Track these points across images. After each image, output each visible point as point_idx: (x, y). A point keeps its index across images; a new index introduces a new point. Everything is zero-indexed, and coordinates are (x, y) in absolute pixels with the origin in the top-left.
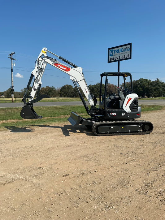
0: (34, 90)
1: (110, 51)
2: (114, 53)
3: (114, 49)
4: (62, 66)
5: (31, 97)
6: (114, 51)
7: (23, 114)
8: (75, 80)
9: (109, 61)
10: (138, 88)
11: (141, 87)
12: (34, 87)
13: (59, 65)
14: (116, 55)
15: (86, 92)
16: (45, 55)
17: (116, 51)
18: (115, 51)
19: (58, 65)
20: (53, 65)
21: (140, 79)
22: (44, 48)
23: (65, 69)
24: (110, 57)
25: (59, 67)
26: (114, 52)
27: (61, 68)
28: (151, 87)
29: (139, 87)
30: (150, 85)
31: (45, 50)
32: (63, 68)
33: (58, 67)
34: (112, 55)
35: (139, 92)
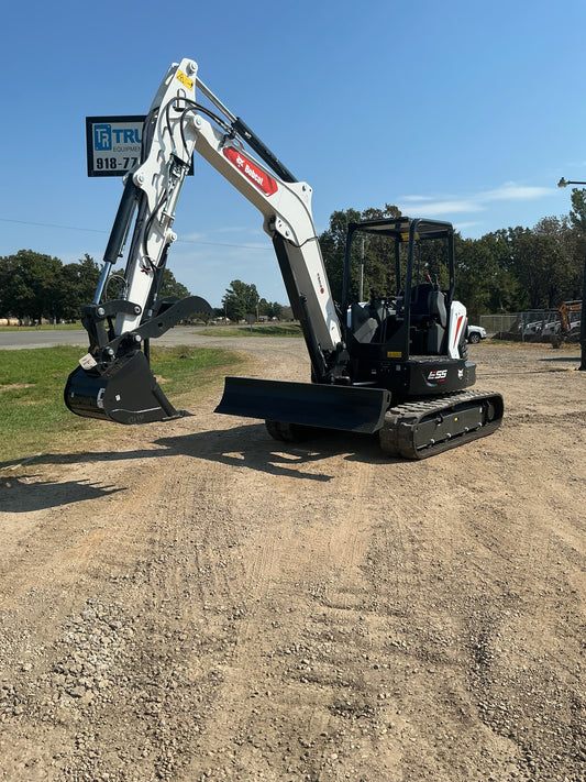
0: (145, 270)
1: (98, 130)
2: (118, 141)
3: (115, 126)
4: (254, 167)
5: (131, 309)
6: (118, 132)
7: (118, 398)
8: (291, 237)
9: (96, 169)
10: (16, 285)
11: (29, 283)
12: (146, 253)
13: (243, 157)
14: (127, 149)
15: (322, 291)
16: (191, 96)
17: (126, 136)
18: (122, 135)
19: (240, 161)
20: (221, 153)
21: (22, 252)
22: (186, 62)
23: (260, 181)
24: (97, 154)
25: (242, 169)
26: (114, 135)
27: (247, 175)
28: (68, 284)
29: (20, 283)
30: (62, 277)
31: (190, 72)
32: (252, 174)
33: (236, 165)
34: (106, 149)
35: (22, 300)
